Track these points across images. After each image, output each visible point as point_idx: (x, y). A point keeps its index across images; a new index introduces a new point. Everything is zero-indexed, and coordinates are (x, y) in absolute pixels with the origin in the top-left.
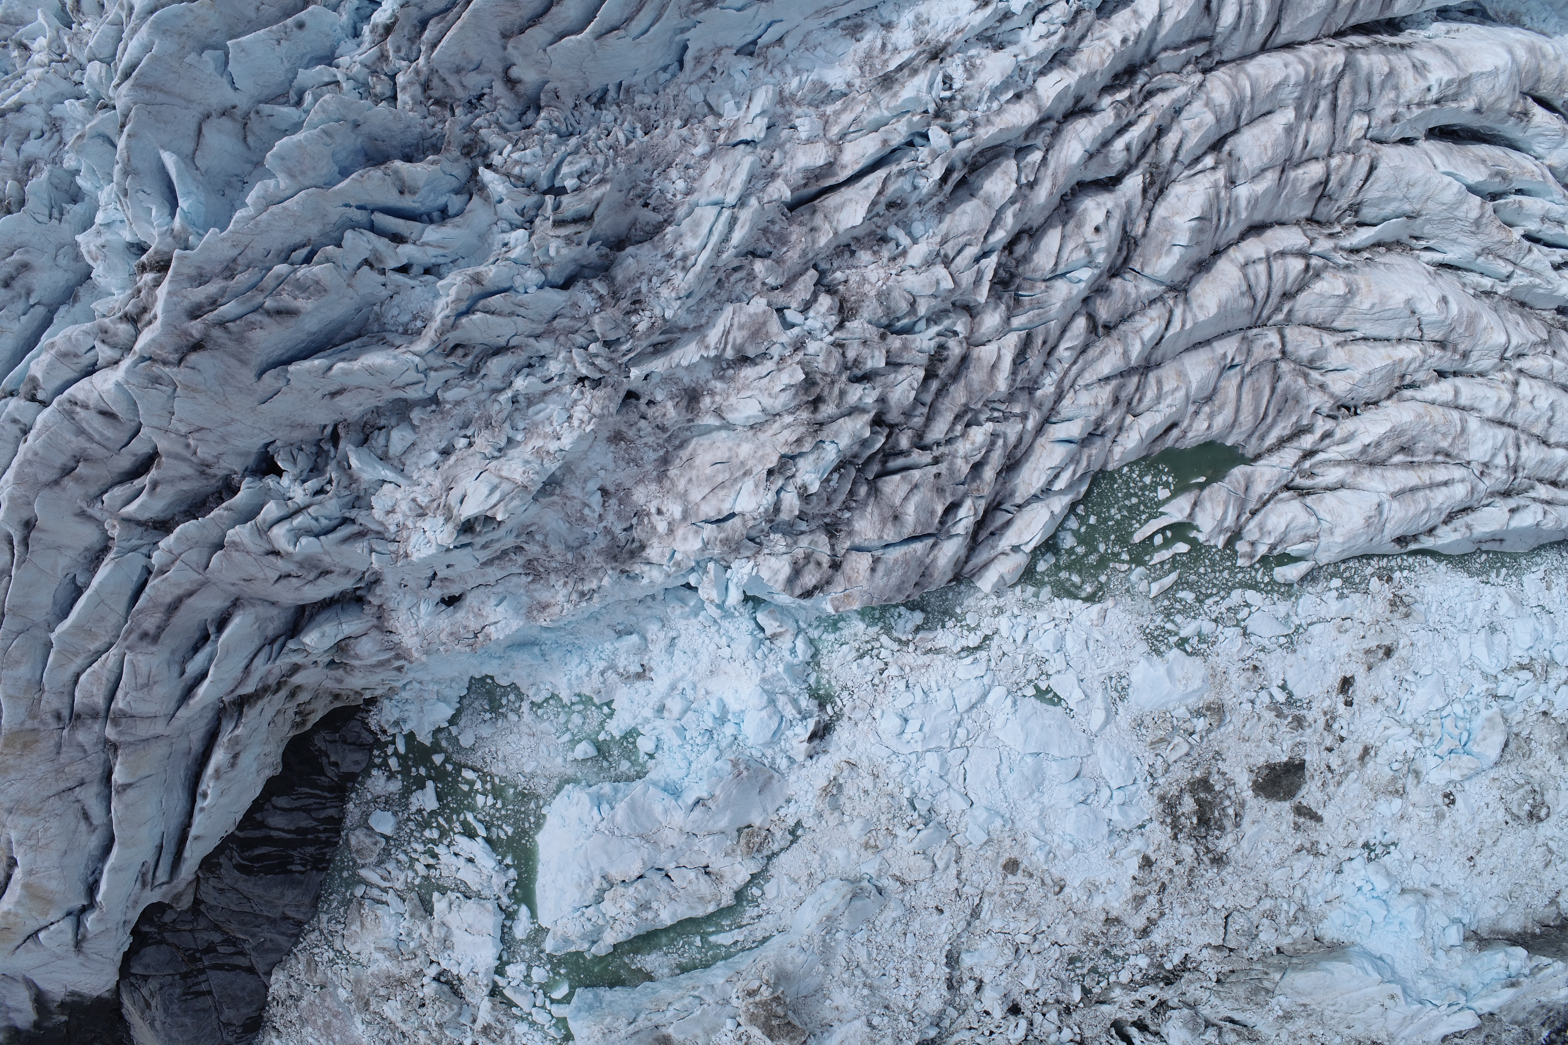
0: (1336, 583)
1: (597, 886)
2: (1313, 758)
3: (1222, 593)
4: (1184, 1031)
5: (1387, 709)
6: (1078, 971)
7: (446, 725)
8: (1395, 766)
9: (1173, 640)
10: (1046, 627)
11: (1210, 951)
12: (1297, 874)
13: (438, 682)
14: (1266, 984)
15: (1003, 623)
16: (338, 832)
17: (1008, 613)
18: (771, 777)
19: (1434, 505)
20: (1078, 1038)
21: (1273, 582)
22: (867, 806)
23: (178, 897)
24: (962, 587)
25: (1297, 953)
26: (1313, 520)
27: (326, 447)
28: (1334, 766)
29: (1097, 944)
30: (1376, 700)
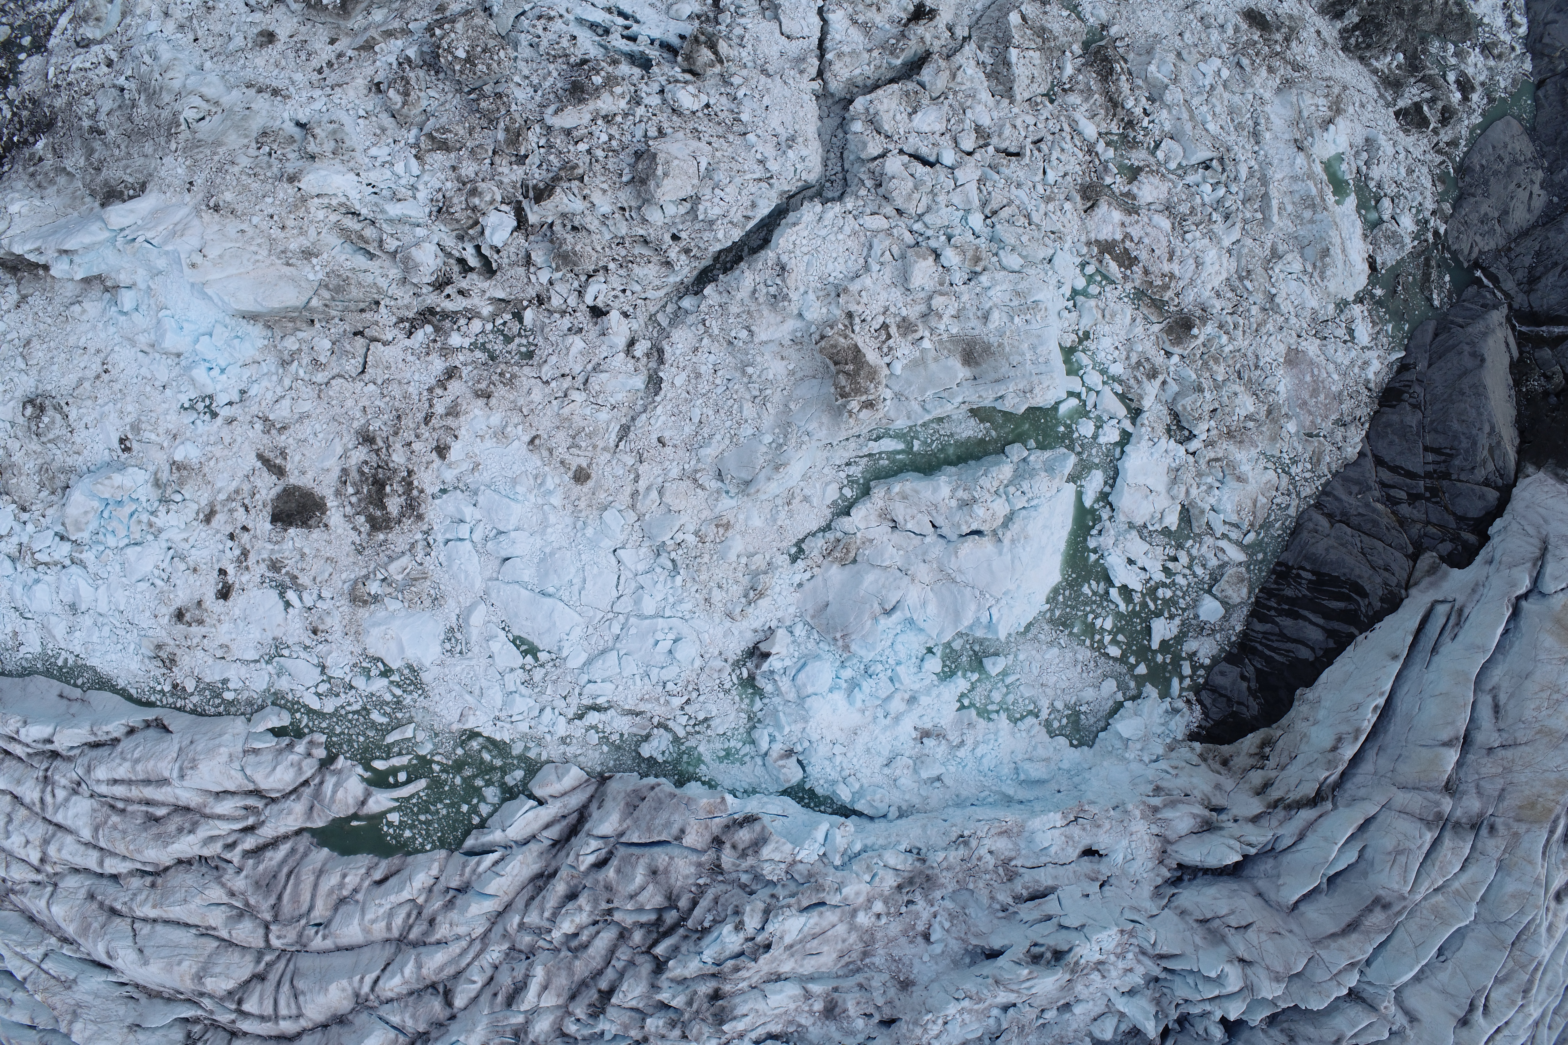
0: (229, 696)
1: (1009, 534)
2: (263, 525)
3: (343, 712)
4: (418, 260)
5: (183, 558)
6: (524, 341)
7: (1126, 704)
8: (178, 498)
9: (395, 678)
10: (520, 717)
11: (384, 338)
12: (286, 403)
13: (1123, 759)
14: (326, 294)
15: (562, 728)
16: (1257, 602)
17: (556, 737)
18: (813, 617)
19: (127, 765)
20: (532, 269)
21: (292, 712)
22: (720, 573)
23: (1432, 570)
24: (599, 769)
25: (292, 320)
26: (248, 773)
27: (1176, 1026)
28: (242, 510)
29: (502, 374)
30: (195, 570)
